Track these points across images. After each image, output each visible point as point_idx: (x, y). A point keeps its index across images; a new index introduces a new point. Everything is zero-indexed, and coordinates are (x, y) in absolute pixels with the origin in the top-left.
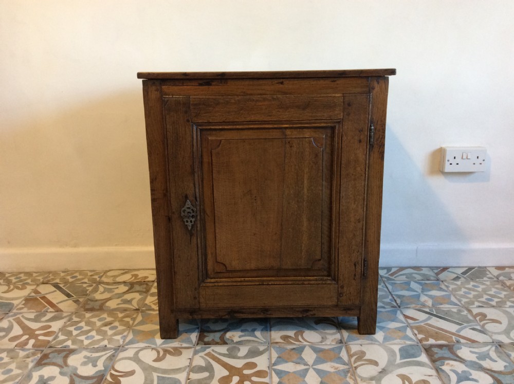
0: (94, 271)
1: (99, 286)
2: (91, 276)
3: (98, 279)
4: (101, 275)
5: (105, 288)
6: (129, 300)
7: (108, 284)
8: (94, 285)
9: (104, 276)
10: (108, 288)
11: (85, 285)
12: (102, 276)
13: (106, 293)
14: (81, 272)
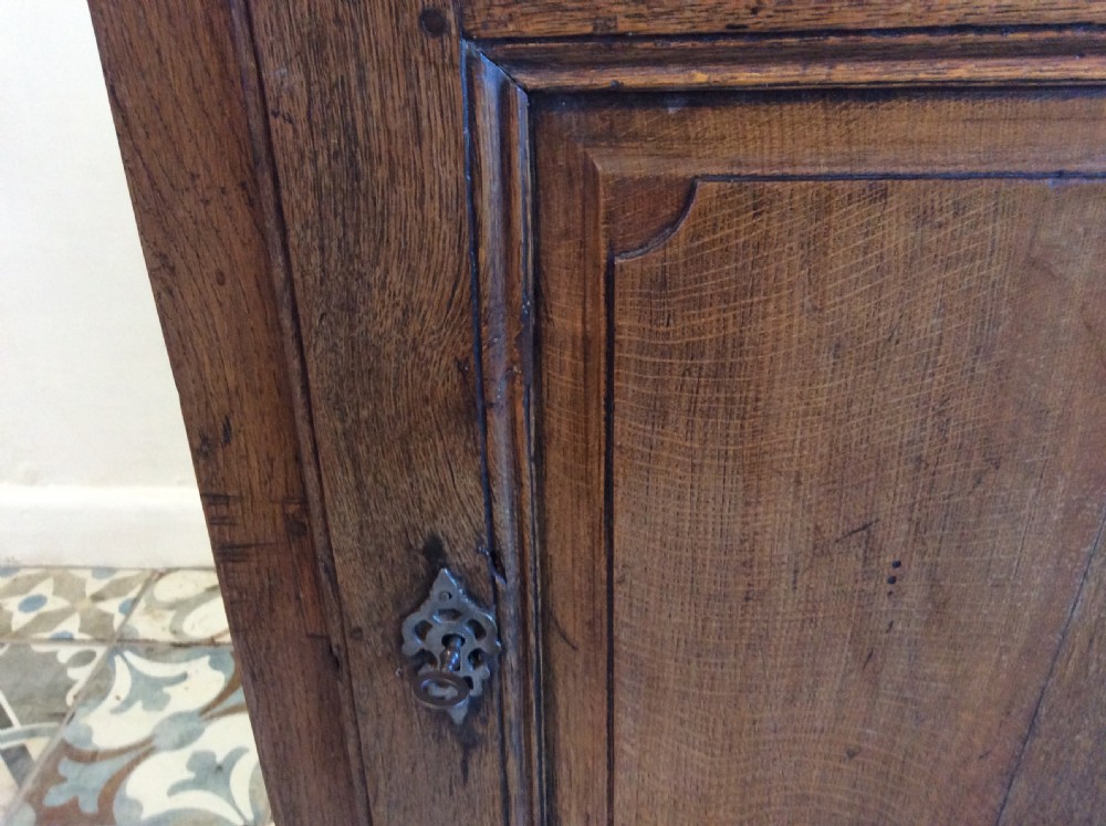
0: (111, 571)
1: (118, 659)
2: (98, 597)
3: (118, 619)
4: (132, 594)
5: (137, 676)
6: (219, 759)
7: (150, 650)
8: (100, 651)
9: (142, 604)
10: (147, 678)
11: (65, 653)
12: (135, 601)
13: (138, 705)
14: (63, 578)
